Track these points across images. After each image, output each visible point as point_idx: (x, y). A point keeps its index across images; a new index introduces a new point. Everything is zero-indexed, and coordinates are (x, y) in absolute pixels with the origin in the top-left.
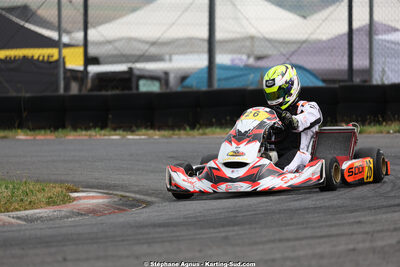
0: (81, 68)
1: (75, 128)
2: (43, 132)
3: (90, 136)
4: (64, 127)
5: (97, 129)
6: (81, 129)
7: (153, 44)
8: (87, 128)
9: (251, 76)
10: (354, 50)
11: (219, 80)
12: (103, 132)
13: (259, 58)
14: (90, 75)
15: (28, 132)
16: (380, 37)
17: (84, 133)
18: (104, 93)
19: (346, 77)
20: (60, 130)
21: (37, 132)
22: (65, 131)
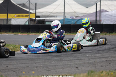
0: (35, 18)
1: (32, 32)
2: (24, 33)
3: (35, 34)
4: (29, 32)
5: (37, 33)
6: (33, 33)
7: (51, 13)
8: (35, 33)
9: (73, 21)
10: (97, 16)
11: (65, 22)
12: (38, 33)
13: (76, 17)
14: (37, 20)
15: (21, 33)
16: (103, 13)
17: (34, 33)
18: (39, 24)
19: (95, 22)
20: (28, 33)
21: (23, 33)
22: (29, 33)
